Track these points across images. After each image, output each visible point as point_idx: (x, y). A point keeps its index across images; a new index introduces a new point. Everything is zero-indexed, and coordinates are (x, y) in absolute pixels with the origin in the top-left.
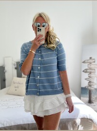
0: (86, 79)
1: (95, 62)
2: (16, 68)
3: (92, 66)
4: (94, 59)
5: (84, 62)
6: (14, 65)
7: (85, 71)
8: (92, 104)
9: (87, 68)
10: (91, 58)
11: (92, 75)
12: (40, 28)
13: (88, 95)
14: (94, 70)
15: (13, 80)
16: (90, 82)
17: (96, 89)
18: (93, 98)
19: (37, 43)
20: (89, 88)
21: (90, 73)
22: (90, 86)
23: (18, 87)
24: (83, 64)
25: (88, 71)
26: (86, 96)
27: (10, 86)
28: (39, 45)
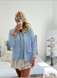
0: (49, 51)
1: (54, 40)
2: (7, 45)
3: (53, 43)
4: (54, 39)
5: (48, 41)
6: (6, 43)
7: (49, 46)
8: (53, 66)
9: (50, 44)
10: (52, 38)
11: (53, 48)
12: (19, 20)
13: (51, 61)
14: (54, 45)
15: (5, 52)
16: (52, 53)
17: (55, 57)
18: (54, 62)
19: (18, 29)
20: (51, 56)
21: (52, 47)
22: (52, 55)
23: (8, 57)
24: (47, 41)
25: (51, 46)
26: (49, 61)
27: (3, 56)
28: (19, 30)
